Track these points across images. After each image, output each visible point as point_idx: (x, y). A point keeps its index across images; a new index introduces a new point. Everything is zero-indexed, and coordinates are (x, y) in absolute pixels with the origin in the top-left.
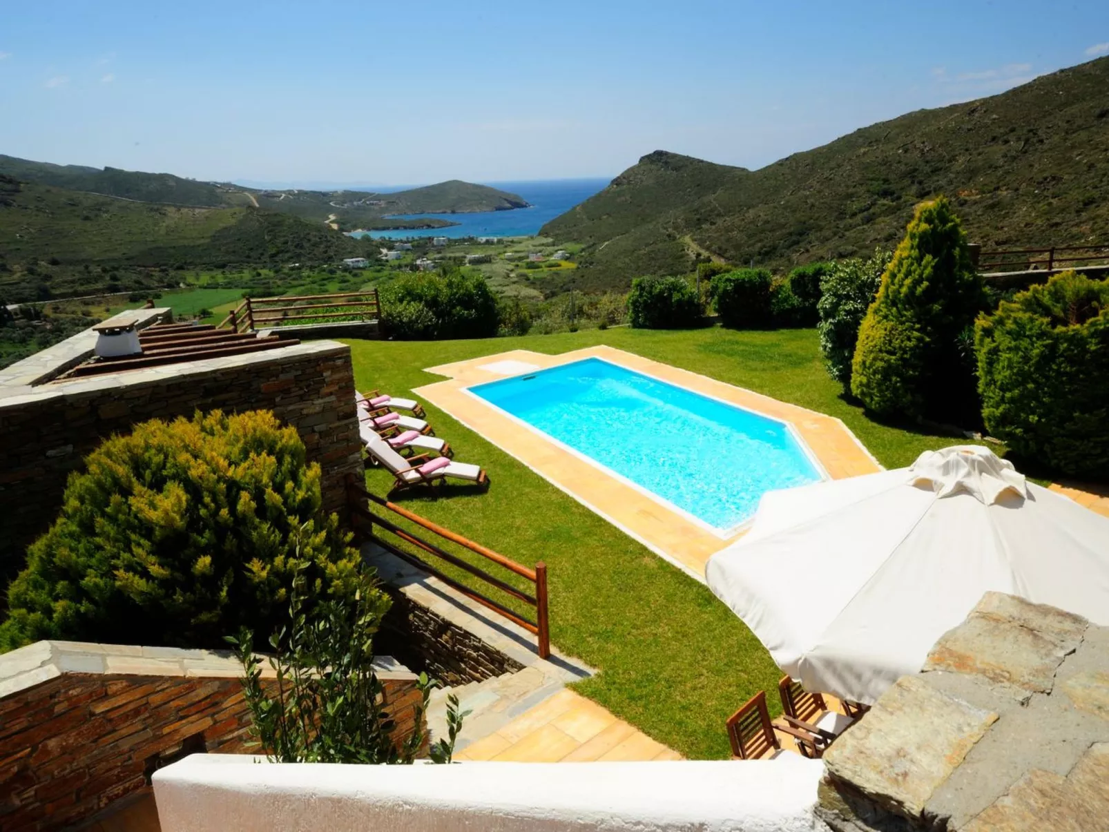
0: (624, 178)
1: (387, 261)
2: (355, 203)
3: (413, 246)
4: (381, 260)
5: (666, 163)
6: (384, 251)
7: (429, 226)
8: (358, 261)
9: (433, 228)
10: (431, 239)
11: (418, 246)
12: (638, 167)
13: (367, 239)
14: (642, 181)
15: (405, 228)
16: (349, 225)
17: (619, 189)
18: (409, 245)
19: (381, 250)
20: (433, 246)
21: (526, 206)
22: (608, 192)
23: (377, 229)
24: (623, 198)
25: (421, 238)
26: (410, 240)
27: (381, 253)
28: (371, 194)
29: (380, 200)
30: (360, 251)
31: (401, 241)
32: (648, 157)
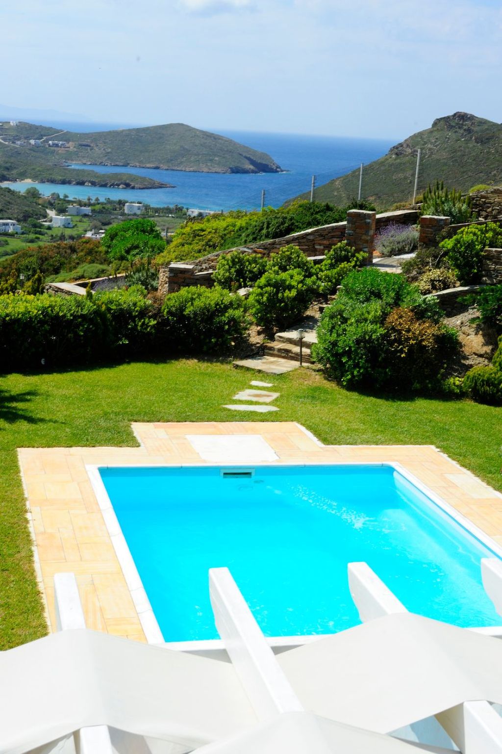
0: (408, 145)
1: (49, 228)
2: (32, 142)
3: (93, 211)
4: (41, 226)
5: (469, 131)
6: (52, 213)
7: (127, 186)
8: (7, 224)
9: (133, 188)
10: (121, 203)
11: (100, 212)
12: (431, 132)
13: (33, 194)
14: (432, 153)
15: (93, 184)
16: (14, 172)
17: (398, 161)
18: (87, 210)
19: (48, 211)
20: (123, 214)
21: (276, 172)
22: (382, 163)
23: (52, 181)
24: (401, 175)
25: (109, 202)
26: (92, 202)
27: (45, 216)
28: (57, 131)
29: (68, 141)
30: (15, 210)
31: (81, 204)
32: (446, 119)
